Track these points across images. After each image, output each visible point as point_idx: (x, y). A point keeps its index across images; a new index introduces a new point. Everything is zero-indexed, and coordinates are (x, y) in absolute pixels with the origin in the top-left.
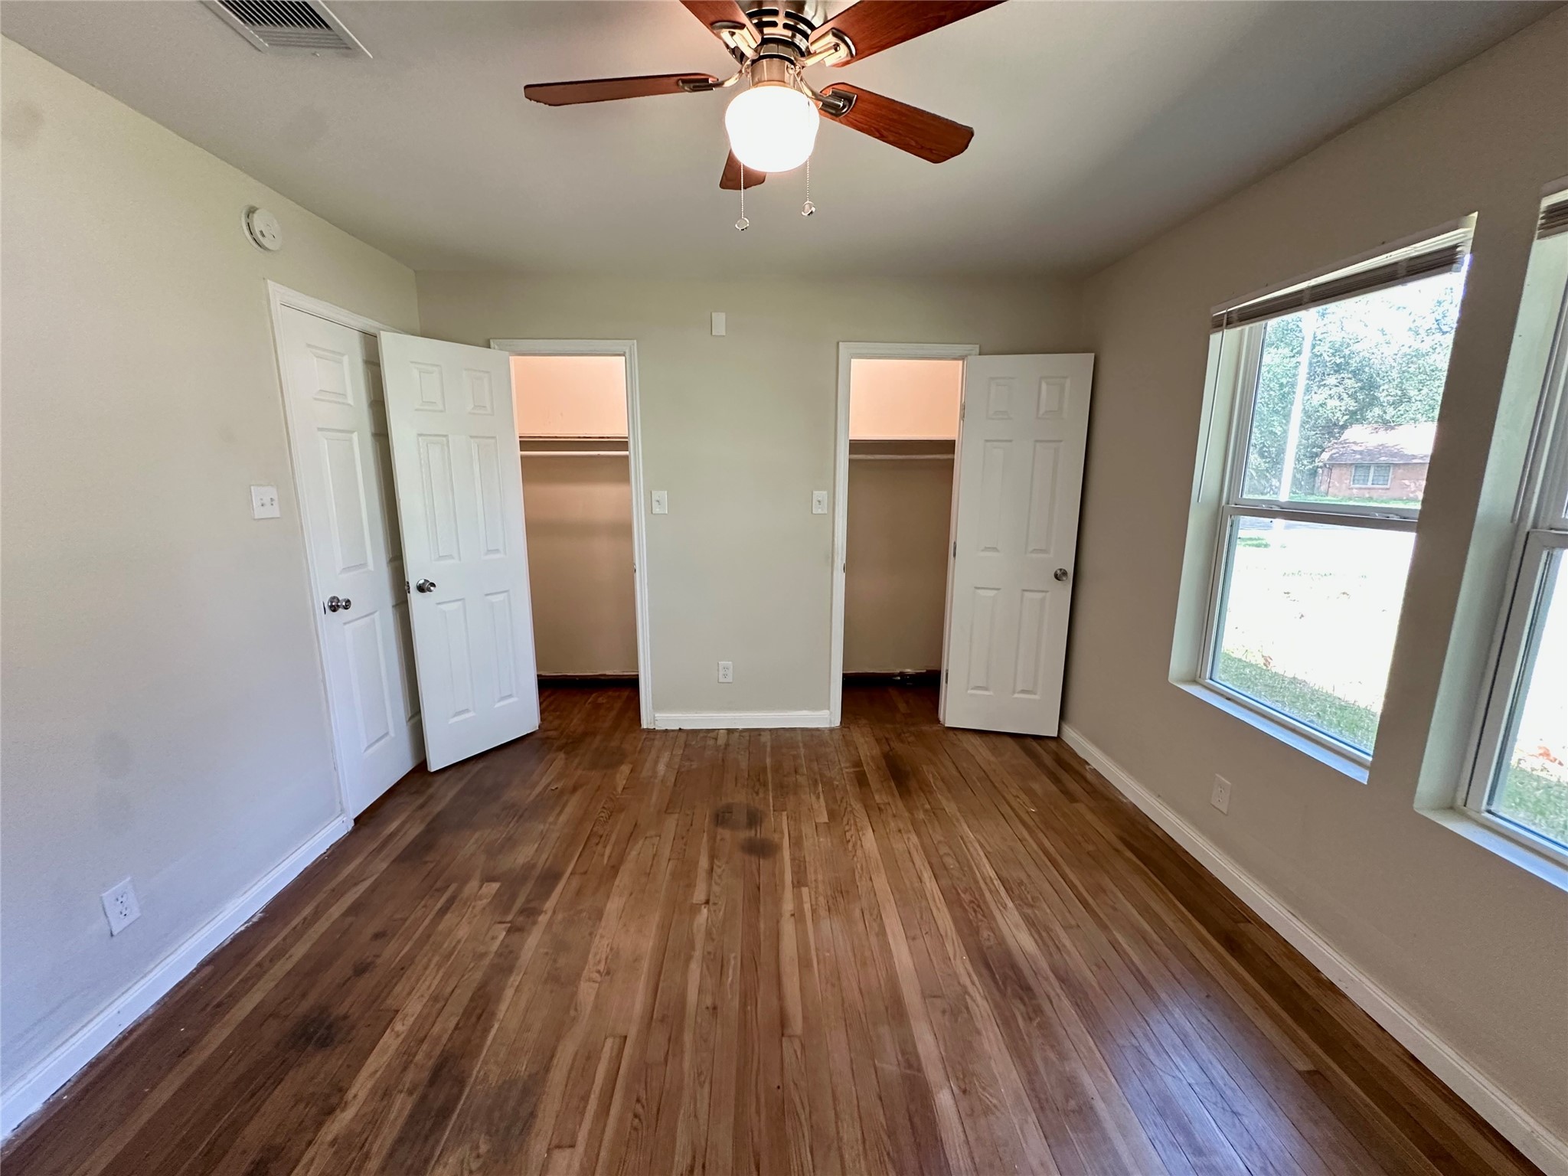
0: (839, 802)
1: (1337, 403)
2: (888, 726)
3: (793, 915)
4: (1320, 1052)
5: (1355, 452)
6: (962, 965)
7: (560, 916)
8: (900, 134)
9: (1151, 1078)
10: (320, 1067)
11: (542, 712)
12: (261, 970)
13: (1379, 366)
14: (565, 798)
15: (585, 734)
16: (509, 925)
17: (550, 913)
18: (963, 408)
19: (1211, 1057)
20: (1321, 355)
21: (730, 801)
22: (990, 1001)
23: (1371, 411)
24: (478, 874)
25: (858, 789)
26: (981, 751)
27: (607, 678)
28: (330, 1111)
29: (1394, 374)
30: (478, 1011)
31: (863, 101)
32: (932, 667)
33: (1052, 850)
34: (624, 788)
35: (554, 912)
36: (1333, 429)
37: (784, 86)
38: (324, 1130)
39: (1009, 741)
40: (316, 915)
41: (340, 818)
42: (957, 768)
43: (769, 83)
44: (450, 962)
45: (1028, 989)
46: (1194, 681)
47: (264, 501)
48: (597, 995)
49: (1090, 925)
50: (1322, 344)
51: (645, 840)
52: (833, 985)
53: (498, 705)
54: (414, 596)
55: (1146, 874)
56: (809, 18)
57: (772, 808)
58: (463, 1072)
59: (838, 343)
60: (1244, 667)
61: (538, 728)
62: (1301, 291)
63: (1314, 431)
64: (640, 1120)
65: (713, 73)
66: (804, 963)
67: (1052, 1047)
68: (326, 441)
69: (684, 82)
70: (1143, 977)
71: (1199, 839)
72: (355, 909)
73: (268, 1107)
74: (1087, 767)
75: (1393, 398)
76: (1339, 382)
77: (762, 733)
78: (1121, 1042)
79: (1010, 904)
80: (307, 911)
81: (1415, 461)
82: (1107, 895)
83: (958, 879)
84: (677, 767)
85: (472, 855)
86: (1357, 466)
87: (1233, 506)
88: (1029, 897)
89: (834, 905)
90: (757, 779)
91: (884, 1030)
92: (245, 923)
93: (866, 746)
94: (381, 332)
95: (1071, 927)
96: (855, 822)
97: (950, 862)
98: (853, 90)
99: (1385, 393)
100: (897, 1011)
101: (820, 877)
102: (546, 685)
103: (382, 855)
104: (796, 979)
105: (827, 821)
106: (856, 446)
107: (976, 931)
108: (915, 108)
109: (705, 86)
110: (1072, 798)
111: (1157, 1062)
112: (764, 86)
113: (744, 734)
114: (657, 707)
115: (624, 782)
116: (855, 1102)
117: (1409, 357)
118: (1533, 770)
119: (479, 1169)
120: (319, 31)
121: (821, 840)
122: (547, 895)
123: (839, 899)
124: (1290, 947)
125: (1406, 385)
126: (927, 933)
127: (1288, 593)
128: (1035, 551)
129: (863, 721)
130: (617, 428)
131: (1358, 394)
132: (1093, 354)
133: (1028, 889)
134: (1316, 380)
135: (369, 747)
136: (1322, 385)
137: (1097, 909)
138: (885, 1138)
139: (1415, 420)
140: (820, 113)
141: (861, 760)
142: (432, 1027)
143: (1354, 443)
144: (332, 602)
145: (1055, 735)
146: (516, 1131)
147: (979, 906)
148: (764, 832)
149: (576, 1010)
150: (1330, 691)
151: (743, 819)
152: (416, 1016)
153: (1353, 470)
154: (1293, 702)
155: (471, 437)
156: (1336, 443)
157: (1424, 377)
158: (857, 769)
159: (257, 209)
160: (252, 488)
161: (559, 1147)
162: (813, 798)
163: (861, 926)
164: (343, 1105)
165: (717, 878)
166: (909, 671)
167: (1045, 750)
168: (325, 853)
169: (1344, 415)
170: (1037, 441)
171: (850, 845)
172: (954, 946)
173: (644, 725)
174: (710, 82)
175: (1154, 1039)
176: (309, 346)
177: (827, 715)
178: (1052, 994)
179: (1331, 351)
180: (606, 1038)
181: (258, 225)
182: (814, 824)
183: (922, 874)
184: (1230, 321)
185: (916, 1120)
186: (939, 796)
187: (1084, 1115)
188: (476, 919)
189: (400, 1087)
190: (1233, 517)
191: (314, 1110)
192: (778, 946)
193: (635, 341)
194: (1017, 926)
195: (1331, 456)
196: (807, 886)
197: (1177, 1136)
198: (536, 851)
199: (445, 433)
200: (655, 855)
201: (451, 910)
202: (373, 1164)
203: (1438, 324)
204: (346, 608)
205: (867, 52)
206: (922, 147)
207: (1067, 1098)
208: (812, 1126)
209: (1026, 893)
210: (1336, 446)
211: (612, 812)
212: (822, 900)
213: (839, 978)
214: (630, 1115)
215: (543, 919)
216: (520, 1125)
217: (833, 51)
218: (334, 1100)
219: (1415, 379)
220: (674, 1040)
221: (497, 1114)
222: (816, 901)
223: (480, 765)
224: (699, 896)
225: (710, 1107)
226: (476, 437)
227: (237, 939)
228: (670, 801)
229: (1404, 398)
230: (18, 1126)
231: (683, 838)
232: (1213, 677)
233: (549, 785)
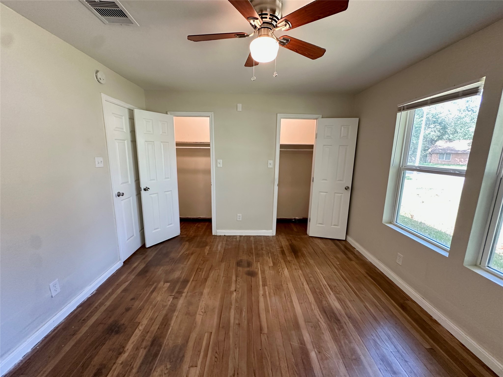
0: (276, 259)
1: (434, 133)
2: (291, 235)
3: (263, 295)
4: (432, 342)
5: (439, 149)
6: (317, 312)
7: (189, 294)
8: (303, 51)
9: (378, 349)
10: (116, 340)
11: (181, 229)
12: (97, 309)
13: (447, 121)
14: (189, 257)
15: (195, 236)
16: (173, 296)
17: (186, 293)
18: (316, 135)
19: (397, 343)
20: (429, 118)
21: (241, 258)
22: (326, 324)
23: (445, 136)
24: (163, 280)
25: (282, 255)
26: (321, 244)
27: (201, 219)
28: (120, 354)
29: (453, 124)
30: (165, 324)
31: (292, 41)
32: (305, 217)
33: (344, 276)
34: (208, 254)
35: (187, 293)
36: (433, 141)
37: (269, 37)
38: (119, 359)
39: (330, 241)
40: (112, 293)
41: (119, 262)
42: (313, 249)
43: (264, 35)
44: (156, 308)
45: (339, 320)
46: (390, 223)
47: (99, 162)
48: (202, 320)
49: (357, 300)
50: (429, 114)
51: (215, 271)
52: (276, 318)
53: (168, 227)
54: (143, 192)
55: (376, 285)
56: (277, 16)
57: (255, 261)
58: (161, 342)
59: (277, 114)
60: (405, 218)
61: (180, 234)
62: (427, 100)
63: (426, 142)
64: (217, 359)
65: (246, 32)
66: (267, 311)
67: (347, 338)
68: (117, 143)
69: (237, 35)
70: (375, 317)
71: (392, 273)
72: (125, 290)
73: (100, 352)
74: (355, 250)
75: (452, 132)
76: (434, 127)
77: (251, 237)
78: (369, 337)
79: (332, 293)
80: (110, 291)
81: (459, 152)
82: (363, 291)
83: (315, 284)
84: (224, 247)
85: (161, 274)
86: (441, 154)
87: (404, 167)
88: (338, 291)
89: (276, 292)
90: (250, 252)
91: (293, 332)
92: (91, 294)
93: (284, 242)
94: (135, 109)
95: (352, 301)
96: (281, 266)
97: (312, 279)
98: (290, 38)
99: (450, 130)
100: (297, 326)
101: (271, 283)
102: (182, 220)
103: (133, 273)
104: (265, 315)
105: (272, 265)
106: (282, 146)
107: (321, 302)
108: (308, 43)
109: (243, 36)
110: (351, 260)
111: (380, 344)
112: (262, 37)
113: (245, 237)
114: (217, 228)
115: (208, 252)
116: (285, 355)
117: (457, 119)
118: (500, 253)
119: (167, 373)
120: (124, 18)
121: (271, 271)
122: (184, 287)
123: (278, 291)
124: (422, 309)
125: (457, 128)
126: (305, 302)
127: (418, 195)
128: (338, 180)
129: (283, 234)
130: (206, 140)
131: (441, 131)
132: (358, 118)
133: (337, 289)
134: (427, 126)
135: (128, 240)
136: (429, 128)
137: (360, 295)
138: (295, 367)
139: (459, 139)
140: (279, 45)
141: (282, 246)
142: (151, 328)
143: (439, 146)
144: (118, 194)
145: (344, 239)
146: (178, 361)
147: (322, 294)
148: (253, 269)
149: (196, 324)
150: (433, 227)
151: (246, 264)
152: (145, 325)
153: (439, 155)
154: (421, 230)
155: (161, 142)
156: (433, 146)
157: (462, 125)
158: (281, 249)
159: (99, 71)
160: (96, 157)
161: (192, 366)
162: (268, 258)
163: (285, 299)
164: (124, 352)
165: (238, 283)
166: (297, 218)
167: (341, 244)
168: (115, 273)
169: (436, 137)
170: (340, 146)
171: (280, 274)
172: (315, 307)
173: (213, 234)
174: (245, 35)
175: (379, 337)
176: (113, 113)
177: (271, 232)
178: (346, 322)
179: (432, 116)
180: (205, 333)
181: (99, 76)
182: (268, 266)
183: (303, 283)
184: (404, 109)
185: (304, 361)
186: (308, 258)
187: (357, 360)
188: (163, 294)
189: (142, 347)
190: (404, 171)
191: (115, 354)
192: (258, 305)
193: (213, 112)
194: (334, 300)
195: (432, 150)
196: (267, 286)
197: (388, 368)
198: (181, 273)
199: (153, 141)
200: (218, 275)
201: (155, 291)
202: (134, 371)
203: (467, 108)
204: (122, 195)
205: (295, 27)
206: (309, 55)
207: (352, 355)
208: (271, 362)
209: (337, 290)
210: (433, 147)
211: (204, 261)
212: (272, 291)
213: (278, 316)
214: (214, 358)
215: (184, 295)
216: (179, 359)
217: (285, 26)
218: (121, 350)
219: (459, 126)
220: (227, 333)
221: (172, 356)
222: (270, 291)
223: (161, 246)
224: (233, 288)
225: (239, 355)
226: (163, 142)
227: (89, 299)
228: (223, 258)
229: (456, 132)
230: (24, 356)
231: (227, 270)
232: (397, 222)
233: (184, 252)
